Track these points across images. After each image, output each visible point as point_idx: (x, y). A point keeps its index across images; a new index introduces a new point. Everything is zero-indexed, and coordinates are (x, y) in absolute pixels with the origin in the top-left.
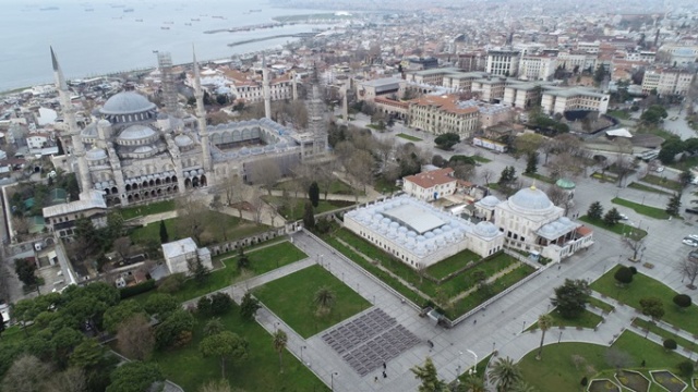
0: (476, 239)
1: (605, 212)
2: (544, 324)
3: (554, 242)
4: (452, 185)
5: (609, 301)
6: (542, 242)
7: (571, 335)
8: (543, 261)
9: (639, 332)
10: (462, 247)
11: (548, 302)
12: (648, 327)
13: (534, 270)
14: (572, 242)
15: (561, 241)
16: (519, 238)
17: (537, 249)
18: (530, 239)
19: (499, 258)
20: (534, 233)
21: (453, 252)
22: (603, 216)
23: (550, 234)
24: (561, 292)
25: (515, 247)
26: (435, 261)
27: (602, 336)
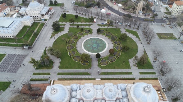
0: (25, 22)
1: (53, 2)
2: (53, 35)
3: (46, 14)
4: (9, 8)
5: (64, 23)
6: (43, 15)
7: (60, 34)
8: (46, 20)
9: (72, 27)
10: (23, 26)
11: (52, 29)
12: (73, 25)
13: (44, 23)
14: (50, 12)
15: (47, 13)
16: (37, 17)
17: (42, 18)
18: (40, 16)
19: (34, 24)
20: (40, 14)
21: (21, 28)
22: (53, 3)
23: (44, 13)
24: (53, 26)
25: (37, 19)
26: (17, 33)
27: (66, 31)
